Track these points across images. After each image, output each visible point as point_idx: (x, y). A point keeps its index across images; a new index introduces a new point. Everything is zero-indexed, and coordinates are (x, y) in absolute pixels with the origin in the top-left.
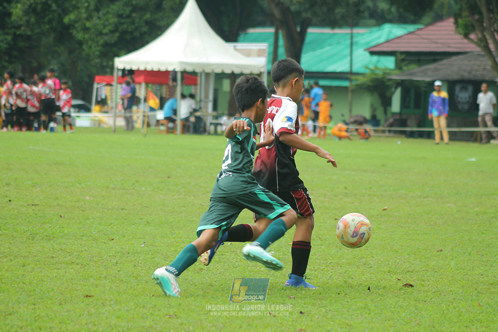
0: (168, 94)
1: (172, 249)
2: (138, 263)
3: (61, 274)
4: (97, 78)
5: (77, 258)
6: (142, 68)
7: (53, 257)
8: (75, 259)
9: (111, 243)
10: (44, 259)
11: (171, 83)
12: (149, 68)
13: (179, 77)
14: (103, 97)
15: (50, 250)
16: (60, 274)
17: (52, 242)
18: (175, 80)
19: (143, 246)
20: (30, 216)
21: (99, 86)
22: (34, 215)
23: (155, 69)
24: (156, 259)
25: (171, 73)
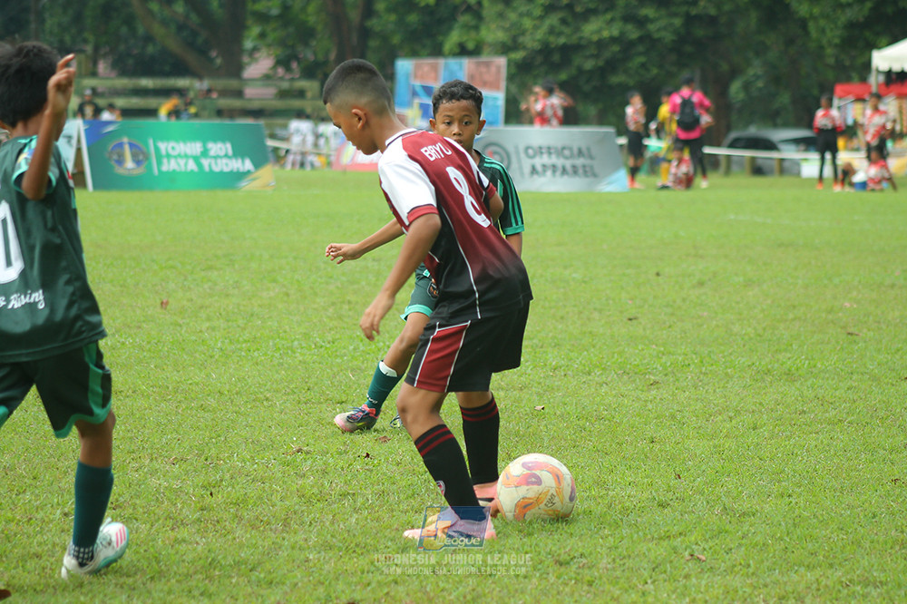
3: (825, 442)
4: (839, 89)
5: (848, 413)
7: (804, 412)
8: (844, 416)
9: (904, 385)
10: (788, 415)
14: (850, 122)
15: (796, 399)
16: (822, 442)
17: (798, 384)
20: (751, 339)
21: (842, 103)
22: (758, 338)
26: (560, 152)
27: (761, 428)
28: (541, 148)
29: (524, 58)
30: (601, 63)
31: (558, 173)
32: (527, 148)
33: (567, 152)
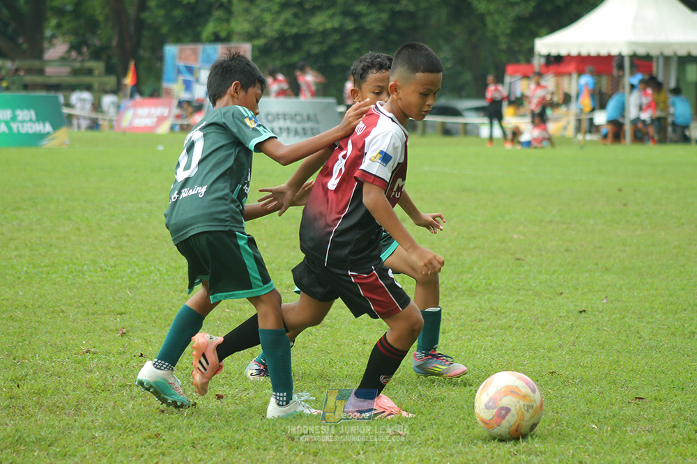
0: (610, 88)
1: (647, 305)
2: (603, 326)
3: (498, 343)
4: (510, 69)
5: (516, 321)
6: (574, 53)
7: (481, 320)
8: (513, 323)
9: (560, 299)
10: (470, 323)
11: (615, 72)
12: (584, 52)
13: (627, 63)
14: (518, 94)
15: (476, 310)
16: (496, 343)
17: (477, 298)
18: (621, 67)
19: (605, 301)
21: (513, 79)
23: (593, 53)
24: (627, 319)
25: (616, 59)
26: (293, 117)
27: (449, 332)
28: (278, 115)
29: (265, 44)
30: (325, 48)
31: (292, 134)
32: (268, 115)
33: (298, 118)
